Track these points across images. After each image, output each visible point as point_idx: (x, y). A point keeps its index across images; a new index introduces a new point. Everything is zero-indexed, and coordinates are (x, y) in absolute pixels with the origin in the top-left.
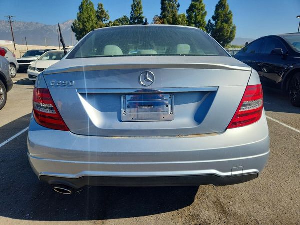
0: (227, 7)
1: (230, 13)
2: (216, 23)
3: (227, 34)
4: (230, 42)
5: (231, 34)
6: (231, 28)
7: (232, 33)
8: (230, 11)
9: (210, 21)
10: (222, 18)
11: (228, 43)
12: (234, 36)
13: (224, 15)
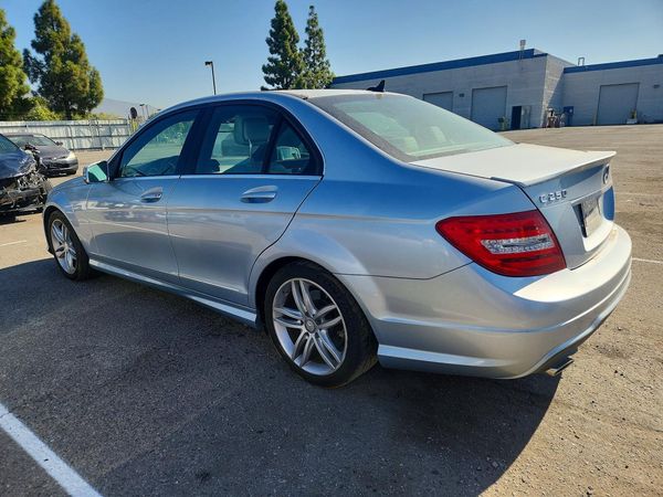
0: (63, 24)
1: (76, 40)
2: (48, 59)
3: (84, 87)
4: (95, 105)
5: (91, 88)
6: (88, 73)
7: (93, 84)
8: (75, 36)
9: (26, 52)
10: (59, 48)
11: (91, 107)
12: (101, 93)
13: (63, 42)
